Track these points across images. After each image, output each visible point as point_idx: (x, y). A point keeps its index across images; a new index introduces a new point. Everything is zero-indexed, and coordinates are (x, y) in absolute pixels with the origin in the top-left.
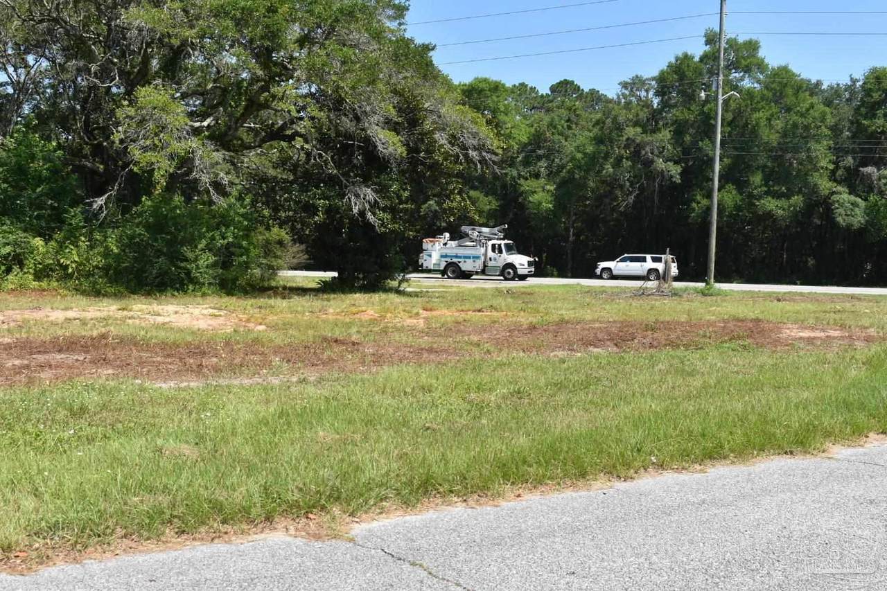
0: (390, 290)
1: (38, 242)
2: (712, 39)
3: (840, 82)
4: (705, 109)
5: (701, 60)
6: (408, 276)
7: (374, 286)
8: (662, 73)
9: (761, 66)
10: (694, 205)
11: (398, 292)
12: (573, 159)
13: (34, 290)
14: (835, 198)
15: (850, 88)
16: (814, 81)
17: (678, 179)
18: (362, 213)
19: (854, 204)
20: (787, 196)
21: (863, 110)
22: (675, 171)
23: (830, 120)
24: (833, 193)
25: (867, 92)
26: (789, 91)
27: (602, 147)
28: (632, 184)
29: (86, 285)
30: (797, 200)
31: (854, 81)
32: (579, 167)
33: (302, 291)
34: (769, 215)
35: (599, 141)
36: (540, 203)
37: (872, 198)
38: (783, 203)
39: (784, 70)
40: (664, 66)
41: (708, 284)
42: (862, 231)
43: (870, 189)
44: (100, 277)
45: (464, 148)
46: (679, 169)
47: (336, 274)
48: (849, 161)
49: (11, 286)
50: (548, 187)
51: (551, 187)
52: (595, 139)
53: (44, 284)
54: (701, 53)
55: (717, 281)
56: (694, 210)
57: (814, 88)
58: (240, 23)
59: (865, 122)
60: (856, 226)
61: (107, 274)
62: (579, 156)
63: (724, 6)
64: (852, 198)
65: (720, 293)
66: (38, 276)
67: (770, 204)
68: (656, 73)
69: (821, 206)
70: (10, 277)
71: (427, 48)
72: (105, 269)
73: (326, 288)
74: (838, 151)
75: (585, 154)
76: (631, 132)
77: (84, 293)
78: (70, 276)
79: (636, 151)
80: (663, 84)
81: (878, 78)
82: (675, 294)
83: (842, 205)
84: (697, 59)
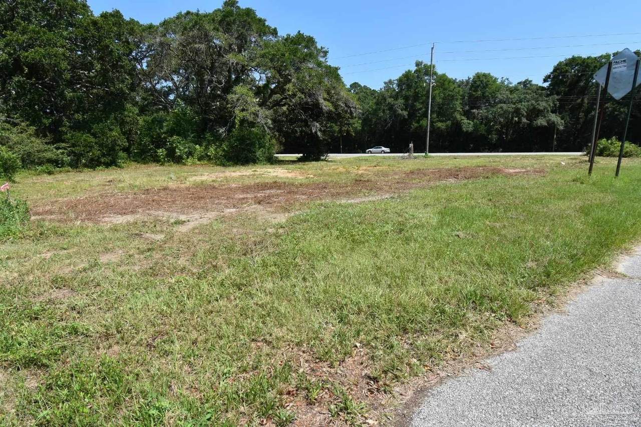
0: (322, 160)
1: (197, 147)
2: (418, 64)
3: (464, 79)
4: (417, 90)
5: (415, 72)
6: (328, 155)
7: (318, 159)
8: (400, 78)
9: (435, 74)
10: (412, 126)
11: (325, 160)
12: (368, 110)
13: (199, 165)
14: (462, 121)
15: (467, 82)
16: (454, 79)
17: (406, 117)
18: (316, 132)
19: (469, 124)
20: (445, 121)
21: (473, 89)
22: (405, 113)
23: (461, 93)
24: (462, 120)
25: (474, 81)
26: (446, 83)
27: (378, 106)
28: (390, 119)
29: (218, 162)
30: (449, 123)
31: (469, 79)
32: (370, 114)
33: (293, 162)
34: (439, 128)
35: (377, 104)
36: (357, 127)
37: (475, 121)
38: (444, 124)
39: (444, 75)
40: (400, 75)
41: (426, 154)
42: (471, 133)
43: (474, 118)
44: (223, 159)
45: (349, 107)
46: (407, 113)
47: (302, 155)
48: (467, 108)
49: (190, 164)
50: (359, 121)
51: (360, 121)
52: (375, 103)
53: (202, 162)
54: (415, 69)
55: (430, 152)
56: (411, 128)
57: (454, 82)
58: (272, 60)
59: (474, 93)
60: (470, 131)
61: (225, 158)
62: (370, 110)
63: (433, 51)
64: (468, 121)
65: (430, 157)
66: (199, 160)
67: (439, 124)
68: (397, 77)
69: (457, 125)
70: (189, 160)
71: (337, 69)
72: (225, 156)
73: (300, 160)
74: (463, 104)
75: (373, 109)
76: (390, 100)
77: (218, 165)
78: (212, 159)
79: (391, 108)
80: (400, 82)
81: (478, 76)
82: (415, 158)
83: (465, 124)
84: (413, 72)
